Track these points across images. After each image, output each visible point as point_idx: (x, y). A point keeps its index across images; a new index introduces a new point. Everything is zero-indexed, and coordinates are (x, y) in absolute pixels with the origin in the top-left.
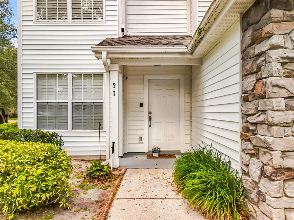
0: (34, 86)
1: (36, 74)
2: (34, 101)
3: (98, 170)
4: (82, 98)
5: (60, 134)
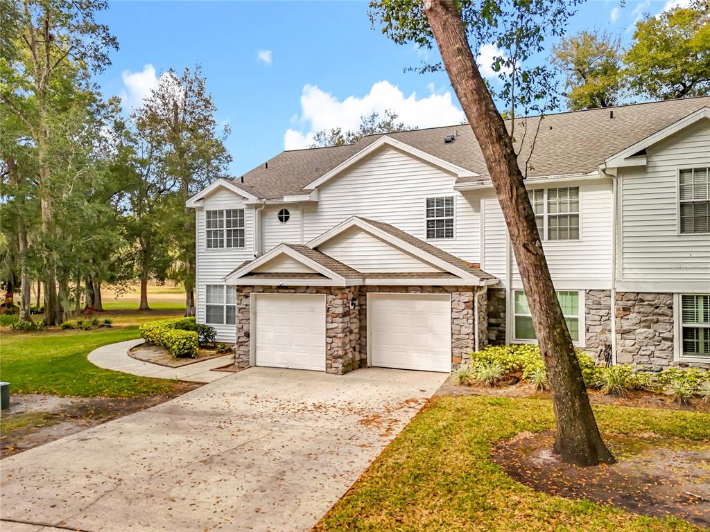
0: (205, 294)
1: (206, 286)
2: (205, 304)
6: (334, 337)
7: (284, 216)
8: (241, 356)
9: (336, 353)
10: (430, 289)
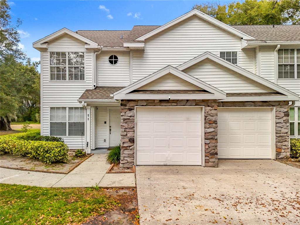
0: (49, 114)
1: (50, 108)
2: (49, 121)
3: (79, 153)
4: (74, 120)
5: (63, 138)
6: (212, 138)
7: (113, 60)
8: (125, 159)
9: (213, 151)
10: (260, 104)
